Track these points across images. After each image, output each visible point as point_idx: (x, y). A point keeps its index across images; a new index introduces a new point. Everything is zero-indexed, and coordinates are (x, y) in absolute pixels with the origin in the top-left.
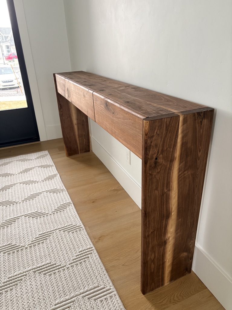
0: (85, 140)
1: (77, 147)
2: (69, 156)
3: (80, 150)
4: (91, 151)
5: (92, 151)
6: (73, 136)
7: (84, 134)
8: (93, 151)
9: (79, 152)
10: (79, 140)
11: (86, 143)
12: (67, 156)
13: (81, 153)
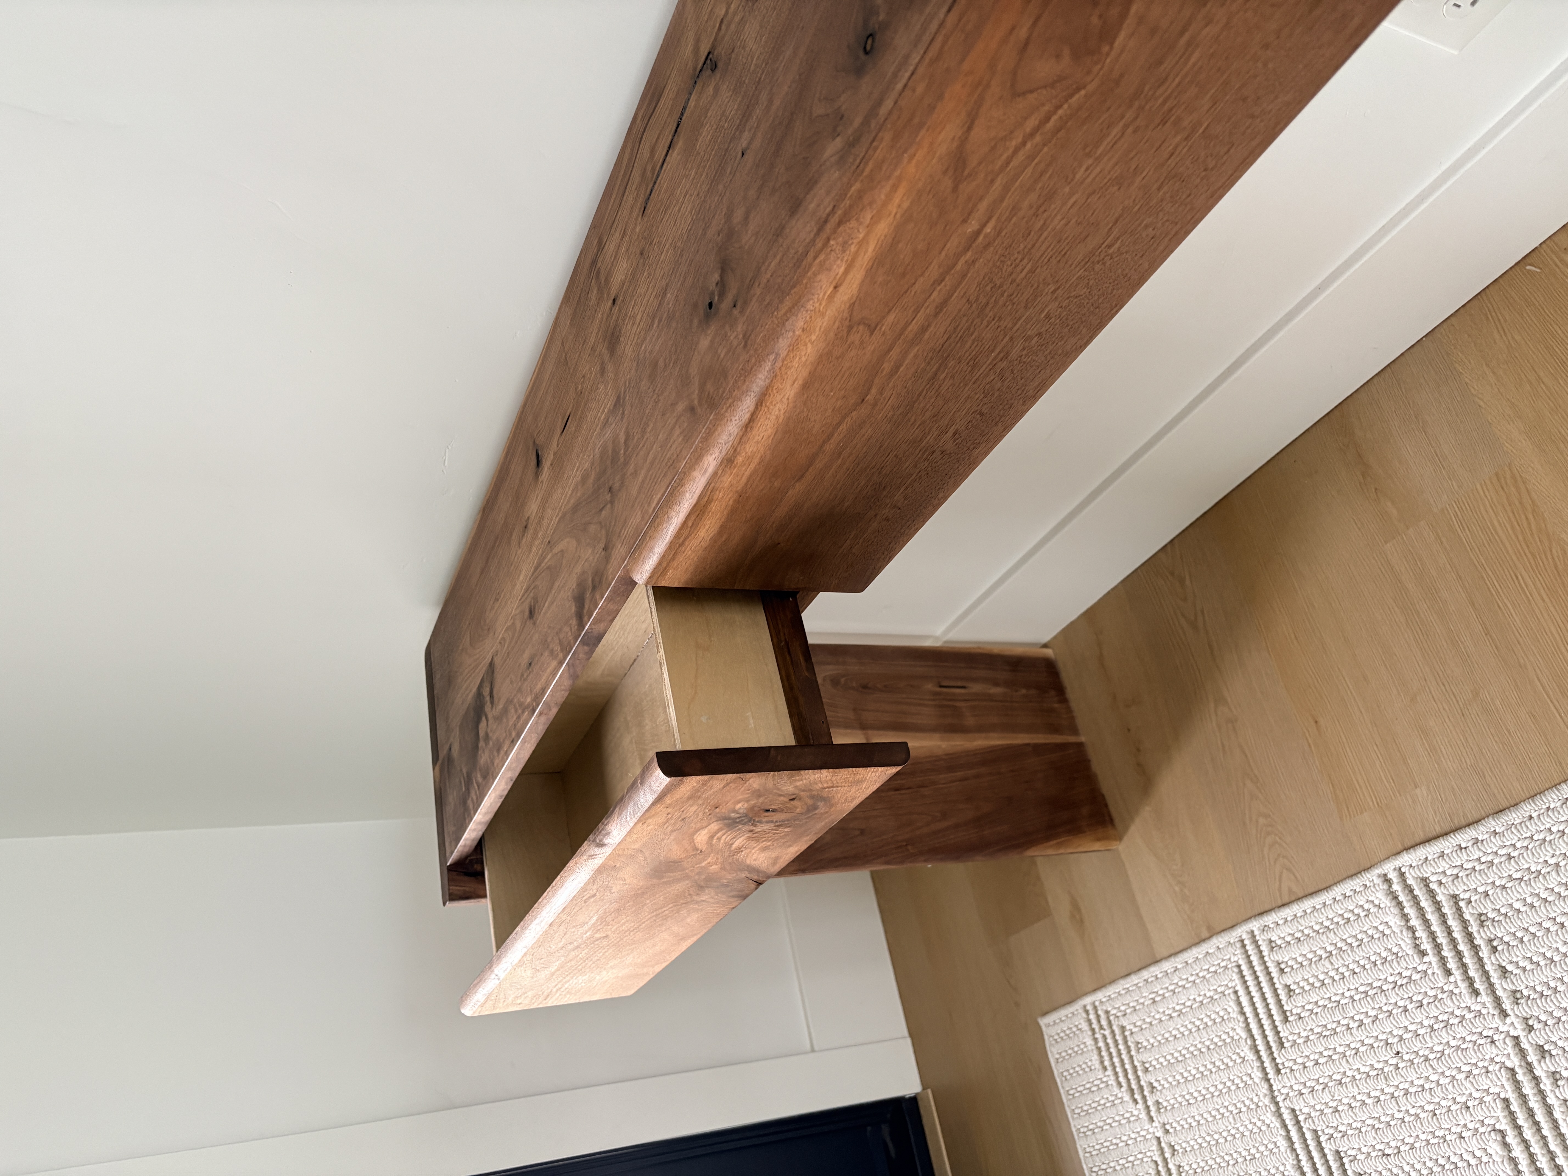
0: (976, 688)
1: (1037, 749)
2: (1112, 821)
3: (1055, 729)
4: (1049, 652)
5: (1045, 646)
6: (959, 774)
7: (930, 686)
8: (1046, 638)
9: (1072, 739)
10: (981, 729)
11: (996, 684)
12: (1119, 838)
13: (1075, 731)
